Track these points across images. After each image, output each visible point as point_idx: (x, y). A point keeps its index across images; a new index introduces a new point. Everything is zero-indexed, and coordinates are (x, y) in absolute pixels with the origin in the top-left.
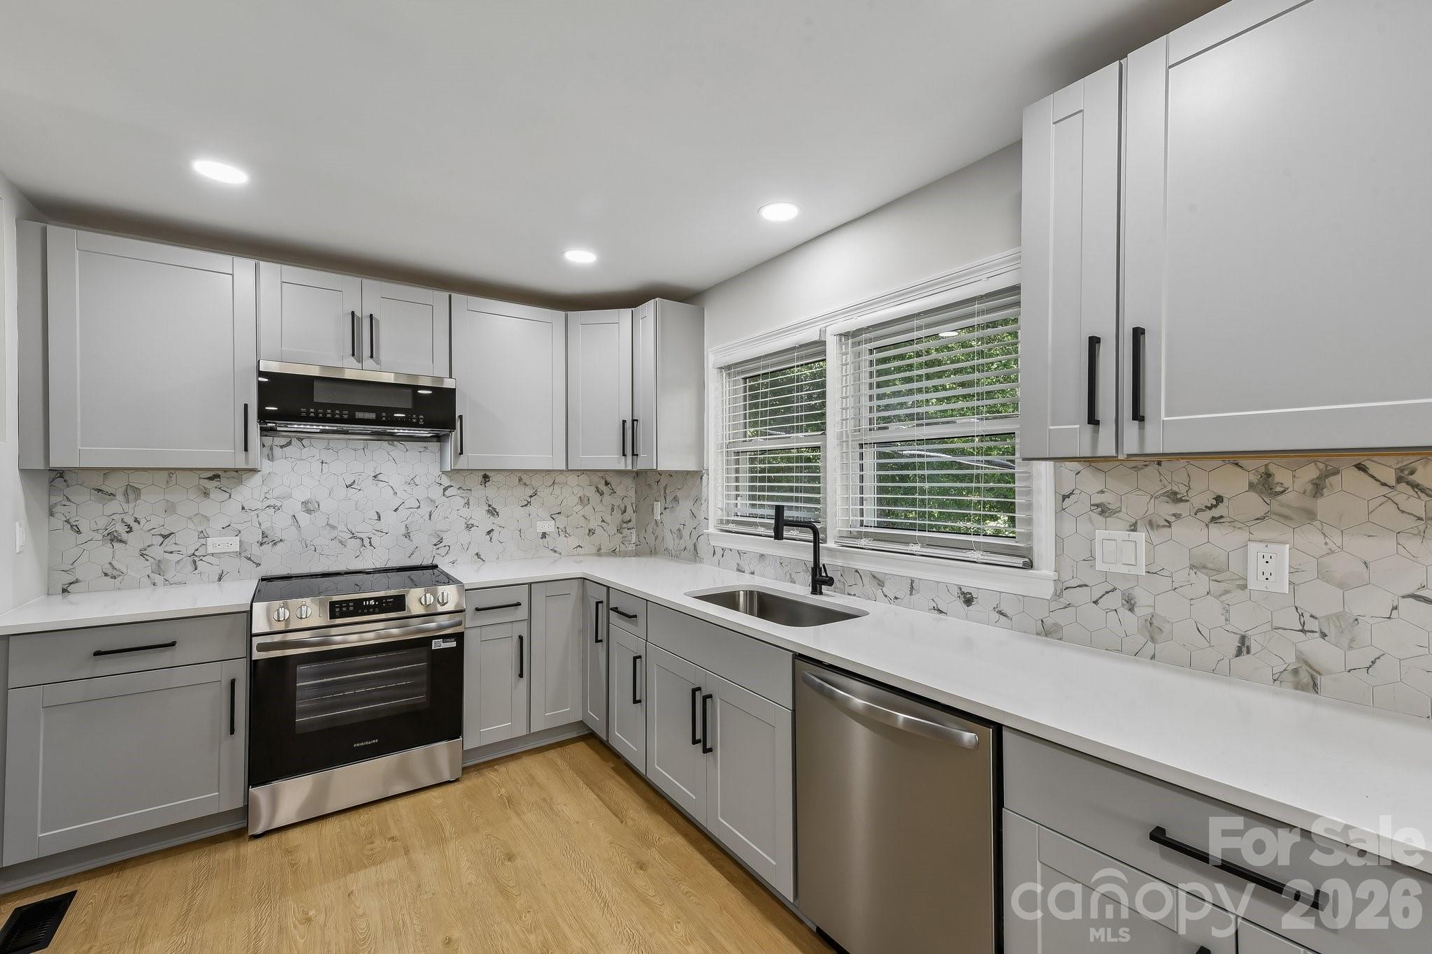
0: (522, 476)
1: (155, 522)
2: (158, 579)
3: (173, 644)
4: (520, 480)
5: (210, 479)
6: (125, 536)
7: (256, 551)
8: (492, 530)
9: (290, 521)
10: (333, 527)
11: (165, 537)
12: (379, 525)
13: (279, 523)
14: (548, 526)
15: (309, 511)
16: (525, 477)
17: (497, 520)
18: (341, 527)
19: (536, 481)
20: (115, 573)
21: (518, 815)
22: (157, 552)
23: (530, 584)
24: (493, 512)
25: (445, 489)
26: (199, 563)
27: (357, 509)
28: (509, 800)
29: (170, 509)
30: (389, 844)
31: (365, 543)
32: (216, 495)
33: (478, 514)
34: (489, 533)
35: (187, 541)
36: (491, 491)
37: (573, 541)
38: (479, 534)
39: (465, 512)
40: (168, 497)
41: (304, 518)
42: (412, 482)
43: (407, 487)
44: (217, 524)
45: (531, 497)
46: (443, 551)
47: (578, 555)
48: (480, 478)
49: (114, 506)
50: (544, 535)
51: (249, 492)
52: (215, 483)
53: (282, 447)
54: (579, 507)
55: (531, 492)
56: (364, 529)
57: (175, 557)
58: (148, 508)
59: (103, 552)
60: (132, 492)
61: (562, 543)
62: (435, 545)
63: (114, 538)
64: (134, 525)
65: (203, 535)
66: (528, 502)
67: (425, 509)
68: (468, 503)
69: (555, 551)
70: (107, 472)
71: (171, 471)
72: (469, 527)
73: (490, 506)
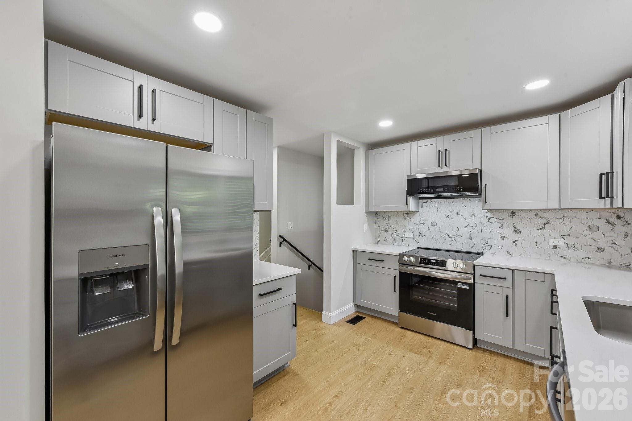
0: (537, 212)
1: (394, 226)
2: (395, 243)
3: (383, 261)
4: (536, 215)
5: (406, 214)
6: (388, 230)
7: (417, 238)
8: (517, 241)
9: (427, 229)
10: (441, 232)
11: (396, 231)
12: (459, 233)
13: (424, 230)
14: (560, 242)
15: (433, 226)
16: (540, 214)
17: (519, 235)
18: (444, 233)
19: (548, 216)
20: (386, 240)
21: (480, 376)
22: (394, 235)
23: (513, 270)
24: (517, 231)
25: (489, 219)
26: (403, 240)
27: (450, 226)
28: (483, 369)
29: (397, 223)
30: (427, 352)
31: (454, 239)
32: (407, 219)
33: (508, 231)
34: (515, 242)
35: (400, 233)
36: (516, 219)
37: (582, 254)
38: (508, 242)
39: (500, 230)
40: (397, 220)
41: (431, 228)
42: (473, 215)
43: (471, 218)
44: (407, 229)
45: (545, 224)
46: (488, 248)
47: (586, 263)
48: (510, 214)
49: (386, 221)
50: (555, 247)
51: (416, 219)
52: (407, 215)
53: (425, 203)
54: (588, 232)
55: (545, 222)
56: (453, 234)
57: (398, 237)
58: (392, 222)
59: (384, 233)
60: (389, 217)
61: (570, 253)
62: (484, 244)
63: (386, 231)
64: (390, 227)
65: (404, 232)
66: (542, 227)
67: (479, 227)
68: (502, 226)
69: (565, 258)
70: (385, 212)
71: (397, 212)
72: (503, 238)
73: (515, 228)
